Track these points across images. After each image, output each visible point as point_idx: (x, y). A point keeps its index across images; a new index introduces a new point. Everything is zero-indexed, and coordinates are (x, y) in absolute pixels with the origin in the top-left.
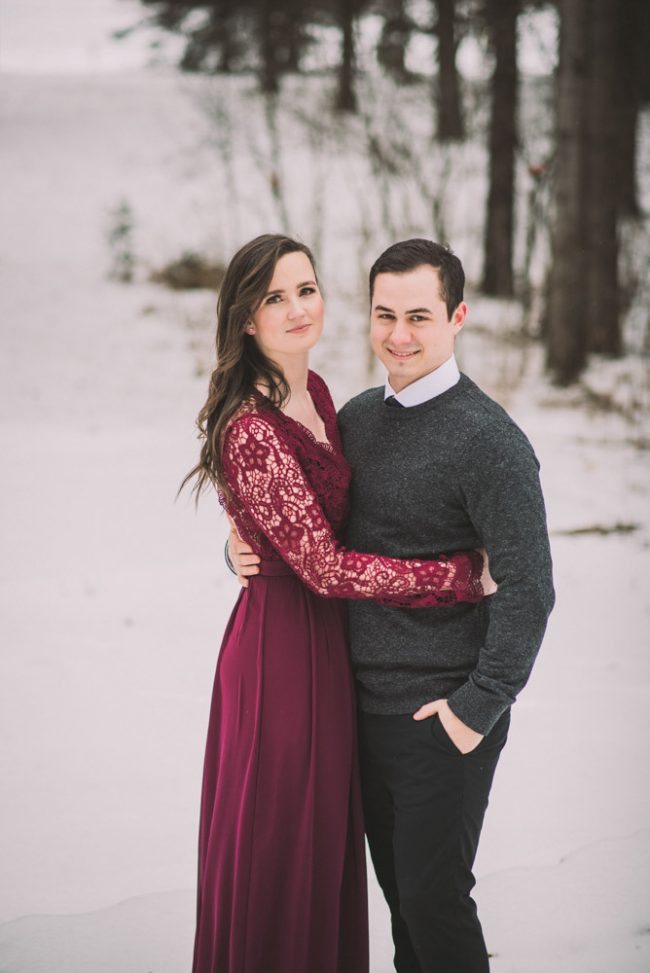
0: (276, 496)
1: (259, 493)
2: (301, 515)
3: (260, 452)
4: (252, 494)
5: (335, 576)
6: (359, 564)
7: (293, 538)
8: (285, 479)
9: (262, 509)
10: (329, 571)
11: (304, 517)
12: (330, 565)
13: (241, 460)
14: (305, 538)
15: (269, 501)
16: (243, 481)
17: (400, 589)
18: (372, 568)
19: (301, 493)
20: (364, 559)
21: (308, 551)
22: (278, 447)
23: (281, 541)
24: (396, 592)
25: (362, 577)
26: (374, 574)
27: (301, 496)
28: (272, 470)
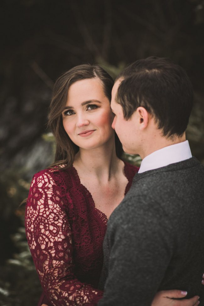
0: (37, 228)
2: (49, 246)
3: (36, 195)
11: (51, 248)
14: (47, 263)
22: (50, 196)
27: (55, 234)
28: (40, 209)
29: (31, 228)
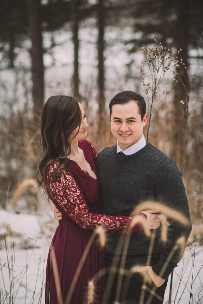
0: (65, 192)
1: (58, 191)
2: (75, 199)
4: (55, 192)
5: (89, 222)
6: (98, 217)
7: (72, 208)
8: (68, 185)
9: (59, 197)
10: (86, 220)
11: (76, 200)
12: (87, 218)
13: (51, 179)
14: (77, 208)
15: (62, 194)
16: (52, 187)
17: (114, 227)
18: (103, 219)
19: (75, 190)
20: (100, 216)
21: (78, 213)
23: (67, 209)
24: (112, 228)
25: (99, 222)
26: (103, 221)
27: (75, 191)
28: (63, 182)
29: (61, 194)
